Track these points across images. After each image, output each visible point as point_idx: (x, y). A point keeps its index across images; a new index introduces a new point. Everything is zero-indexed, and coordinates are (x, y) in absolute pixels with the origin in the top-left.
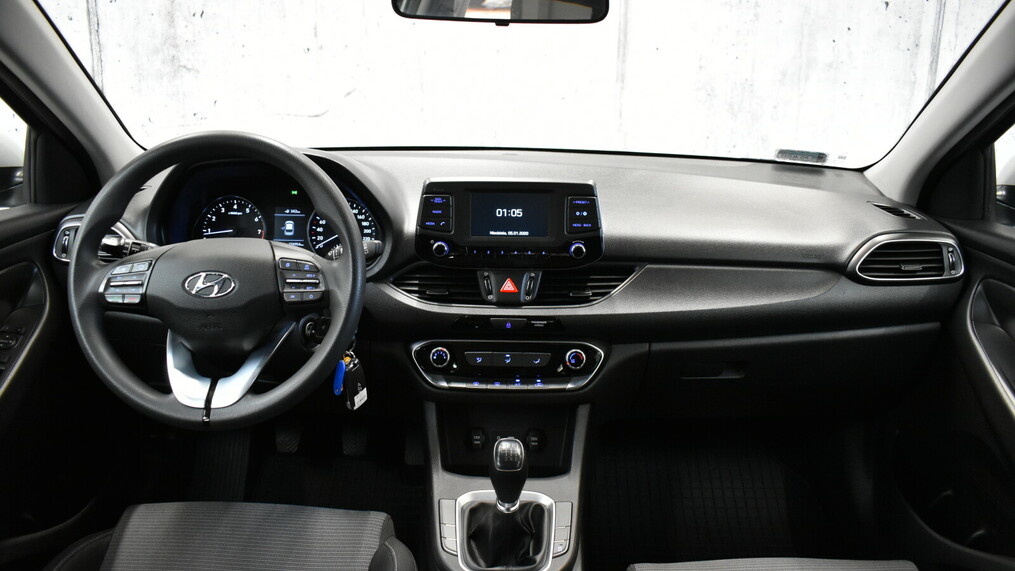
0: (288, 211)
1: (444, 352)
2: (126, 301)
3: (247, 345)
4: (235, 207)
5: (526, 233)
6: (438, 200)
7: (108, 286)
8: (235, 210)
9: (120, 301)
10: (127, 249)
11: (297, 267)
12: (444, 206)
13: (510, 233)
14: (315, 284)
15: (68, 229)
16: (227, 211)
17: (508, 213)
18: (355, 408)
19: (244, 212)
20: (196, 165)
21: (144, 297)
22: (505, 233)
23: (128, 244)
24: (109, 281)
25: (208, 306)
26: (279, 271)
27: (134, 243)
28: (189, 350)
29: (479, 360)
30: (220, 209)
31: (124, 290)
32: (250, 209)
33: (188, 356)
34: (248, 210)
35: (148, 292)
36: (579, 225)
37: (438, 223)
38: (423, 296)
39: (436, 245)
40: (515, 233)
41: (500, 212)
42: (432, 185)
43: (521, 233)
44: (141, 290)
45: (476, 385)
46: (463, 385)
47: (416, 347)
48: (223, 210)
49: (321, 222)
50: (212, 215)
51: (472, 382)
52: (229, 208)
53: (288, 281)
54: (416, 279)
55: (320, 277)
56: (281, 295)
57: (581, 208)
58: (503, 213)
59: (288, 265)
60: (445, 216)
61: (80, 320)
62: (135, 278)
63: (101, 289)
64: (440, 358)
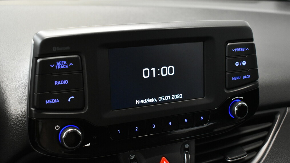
5: (179, 96)
13: (161, 98)
17: (157, 72)
22: (155, 100)
36: (238, 78)
39: (65, 133)
40: (167, 98)
41: (147, 73)
43: (174, 97)
57: (240, 57)
58: (151, 72)
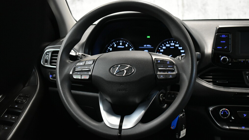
0: (145, 46)
1: (227, 111)
2: (82, 78)
3: (137, 101)
4: (121, 44)
6: (223, 36)
7: (74, 71)
8: (120, 45)
9: (80, 78)
10: (79, 57)
11: (163, 62)
12: (227, 39)
14: (173, 70)
15: (48, 52)
16: (117, 46)
18: (180, 137)
19: (125, 46)
20: (108, 21)
21: (91, 76)
23: (80, 55)
24: (75, 69)
25: (121, 80)
26: (155, 64)
27: (82, 55)
28: (110, 102)
29: (245, 115)
30: (114, 45)
31: (82, 73)
32: (128, 45)
33: (109, 105)
34: (127, 45)
35: (93, 74)
37: (223, 47)
38: (215, 83)
39: (222, 58)
42: (220, 29)
44: (90, 73)
45: (243, 128)
46: (237, 128)
47: (211, 109)
48: (115, 45)
49: (161, 51)
50: (110, 48)
51: (241, 126)
52: (118, 44)
53: (159, 69)
54: (210, 76)
55: (175, 67)
56: (156, 75)
59: (159, 61)
60: (227, 44)
61: (61, 86)
62: (86, 67)
63: (71, 73)
64: (225, 114)
